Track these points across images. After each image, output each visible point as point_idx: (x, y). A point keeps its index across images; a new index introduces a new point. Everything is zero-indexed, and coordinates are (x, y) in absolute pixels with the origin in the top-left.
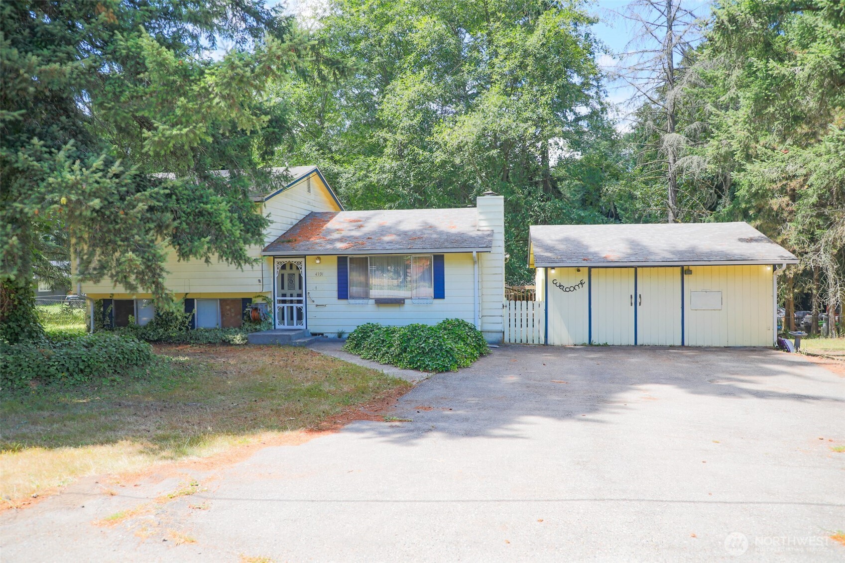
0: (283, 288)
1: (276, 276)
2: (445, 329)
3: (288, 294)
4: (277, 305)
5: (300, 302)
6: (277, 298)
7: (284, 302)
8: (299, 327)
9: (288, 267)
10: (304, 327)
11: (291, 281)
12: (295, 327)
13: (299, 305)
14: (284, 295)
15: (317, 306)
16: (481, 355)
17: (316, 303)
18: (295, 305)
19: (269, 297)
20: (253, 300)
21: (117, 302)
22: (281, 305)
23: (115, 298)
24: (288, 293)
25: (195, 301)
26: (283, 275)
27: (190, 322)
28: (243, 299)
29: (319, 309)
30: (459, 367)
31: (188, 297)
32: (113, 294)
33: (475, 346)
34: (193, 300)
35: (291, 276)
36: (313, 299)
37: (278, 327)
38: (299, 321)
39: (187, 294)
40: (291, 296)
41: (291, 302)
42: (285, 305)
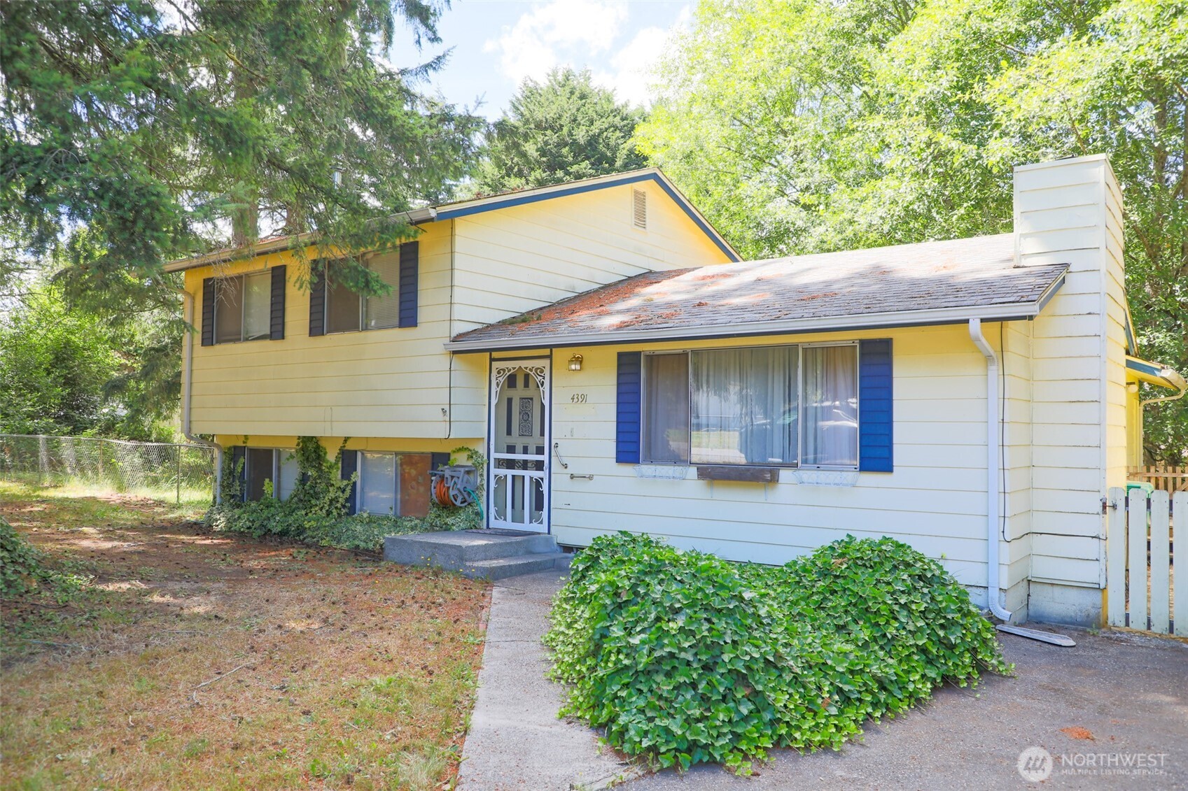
0: (509, 432)
1: (494, 402)
2: (824, 573)
3: (519, 448)
4: (493, 471)
5: (539, 466)
6: (494, 455)
7: (510, 464)
8: (534, 527)
9: (520, 381)
10: (543, 528)
11: (526, 415)
12: (526, 526)
13: (537, 474)
14: (511, 449)
15: (572, 477)
16: (948, 683)
17: (570, 470)
18: (528, 474)
19: (481, 451)
20: (452, 457)
21: (254, 451)
22: (503, 472)
23: (250, 444)
24: (519, 443)
25: (359, 455)
26: (510, 401)
27: (347, 500)
28: (434, 454)
29: (579, 485)
30: (781, 745)
31: (349, 446)
32: (246, 437)
33: (923, 650)
34: (356, 451)
35: (527, 401)
36: (565, 461)
37: (494, 523)
38: (536, 514)
39: (346, 439)
40: (525, 451)
41: (525, 465)
42: (510, 473)
